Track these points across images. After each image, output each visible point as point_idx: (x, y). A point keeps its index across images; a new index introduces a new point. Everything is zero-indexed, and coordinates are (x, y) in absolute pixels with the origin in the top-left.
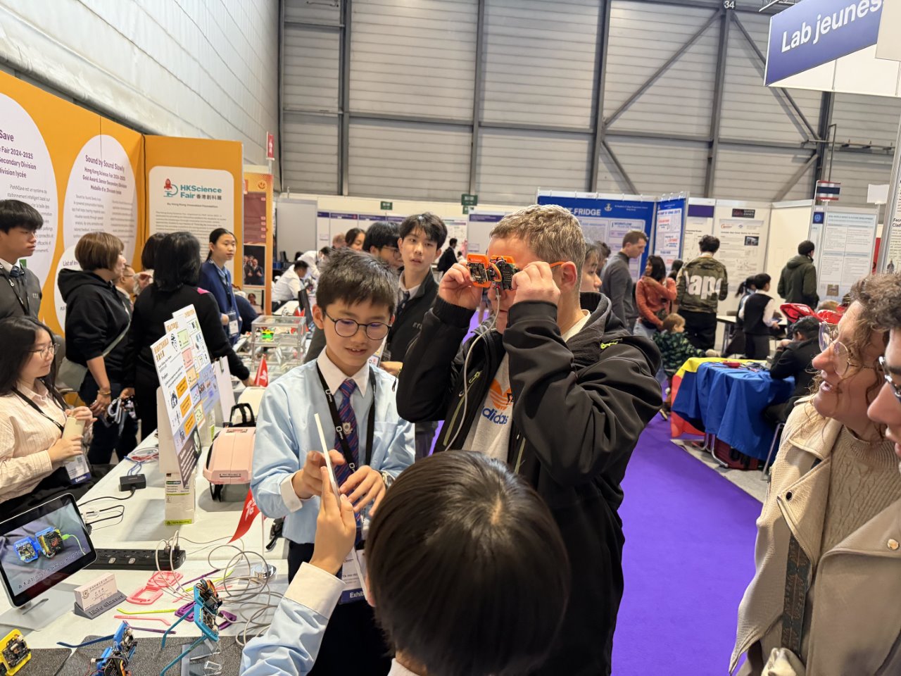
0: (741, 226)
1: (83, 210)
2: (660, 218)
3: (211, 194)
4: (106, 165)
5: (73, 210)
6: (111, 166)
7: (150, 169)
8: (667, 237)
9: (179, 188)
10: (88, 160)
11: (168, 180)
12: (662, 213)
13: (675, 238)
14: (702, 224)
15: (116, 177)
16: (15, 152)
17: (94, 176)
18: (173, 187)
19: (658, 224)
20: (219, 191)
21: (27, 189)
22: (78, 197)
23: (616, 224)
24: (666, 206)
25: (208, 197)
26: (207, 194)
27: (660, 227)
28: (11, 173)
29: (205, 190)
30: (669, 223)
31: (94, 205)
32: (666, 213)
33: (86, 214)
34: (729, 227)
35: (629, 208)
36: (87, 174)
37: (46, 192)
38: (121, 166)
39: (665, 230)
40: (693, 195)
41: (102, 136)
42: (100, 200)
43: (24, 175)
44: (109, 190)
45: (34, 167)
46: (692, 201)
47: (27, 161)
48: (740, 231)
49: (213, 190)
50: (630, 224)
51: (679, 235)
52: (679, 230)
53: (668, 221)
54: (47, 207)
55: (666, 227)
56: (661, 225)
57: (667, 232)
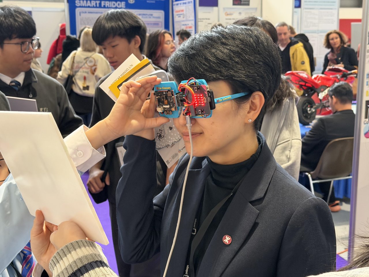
0: (240, 13)
2: (176, 8)
8: (183, 25)
12: (177, 4)
13: (190, 25)
14: (209, 13)
19: (175, 14)
27: (177, 17)
30: (184, 12)
32: (181, 4)
34: (231, 14)
39: (181, 19)
50: (152, 15)
51: (193, 22)
52: (193, 18)
53: (182, 11)
55: (182, 16)
56: (178, 15)
57: (183, 21)
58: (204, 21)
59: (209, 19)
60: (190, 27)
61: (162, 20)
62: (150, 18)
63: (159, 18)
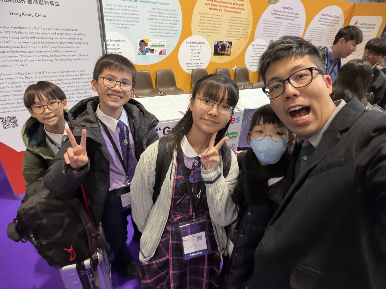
1: (314, 32)
3: (371, 26)
4: (331, 16)
5: (310, 31)
6: (333, 17)
7: (353, 17)
9: (360, 24)
10: (322, 15)
11: (357, 21)
15: (334, 20)
16: (292, 13)
17: (323, 20)
18: (358, 24)
20: (375, 25)
21: (294, 24)
22: (313, 27)
25: (369, 28)
26: (369, 26)
28: (290, 20)
29: (369, 25)
31: (320, 30)
33: (315, 33)
36: (321, 20)
37: (300, 25)
38: (338, 16)
41: (332, 6)
42: (323, 28)
43: (294, 20)
44: (329, 25)
45: (298, 18)
47: (296, 16)
49: (372, 25)
54: (300, 30)
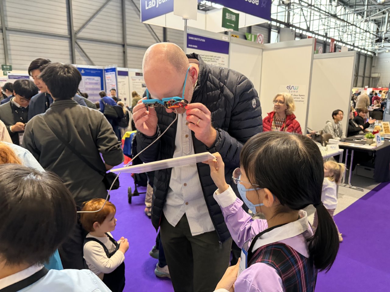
0: (140, 80)
2: (106, 76)
8: (111, 84)
12: (107, 74)
13: (114, 84)
14: (124, 79)
19: (106, 79)
23: (87, 79)
24: (108, 71)
30: (111, 78)
32: (109, 74)
34: (135, 80)
35: (92, 72)
39: (109, 81)
40: (119, 67)
46: (119, 69)
48: (139, 81)
50: (94, 79)
51: (115, 83)
52: (115, 81)
53: (110, 77)
55: (110, 80)
56: (107, 79)
57: (110, 82)
58: (122, 83)
59: (124, 82)
60: (114, 86)
61: (99, 81)
62: (93, 80)
63: (98, 80)
